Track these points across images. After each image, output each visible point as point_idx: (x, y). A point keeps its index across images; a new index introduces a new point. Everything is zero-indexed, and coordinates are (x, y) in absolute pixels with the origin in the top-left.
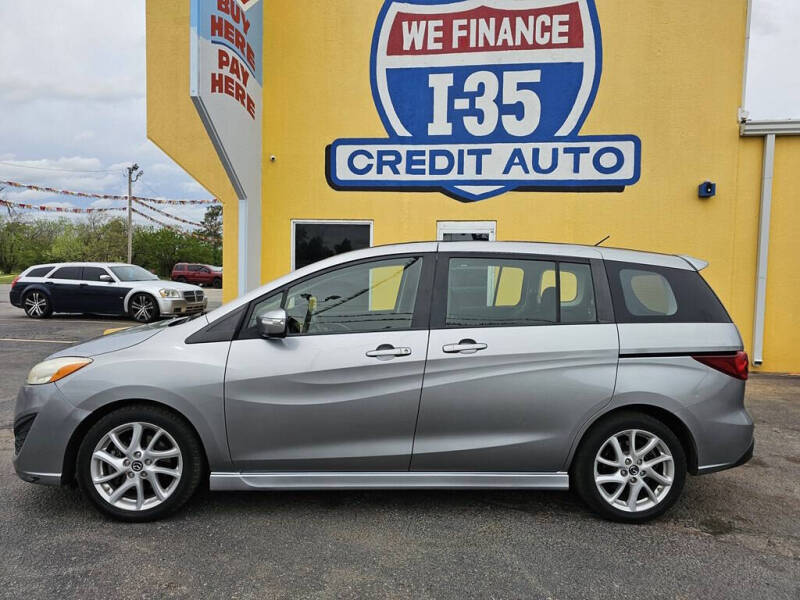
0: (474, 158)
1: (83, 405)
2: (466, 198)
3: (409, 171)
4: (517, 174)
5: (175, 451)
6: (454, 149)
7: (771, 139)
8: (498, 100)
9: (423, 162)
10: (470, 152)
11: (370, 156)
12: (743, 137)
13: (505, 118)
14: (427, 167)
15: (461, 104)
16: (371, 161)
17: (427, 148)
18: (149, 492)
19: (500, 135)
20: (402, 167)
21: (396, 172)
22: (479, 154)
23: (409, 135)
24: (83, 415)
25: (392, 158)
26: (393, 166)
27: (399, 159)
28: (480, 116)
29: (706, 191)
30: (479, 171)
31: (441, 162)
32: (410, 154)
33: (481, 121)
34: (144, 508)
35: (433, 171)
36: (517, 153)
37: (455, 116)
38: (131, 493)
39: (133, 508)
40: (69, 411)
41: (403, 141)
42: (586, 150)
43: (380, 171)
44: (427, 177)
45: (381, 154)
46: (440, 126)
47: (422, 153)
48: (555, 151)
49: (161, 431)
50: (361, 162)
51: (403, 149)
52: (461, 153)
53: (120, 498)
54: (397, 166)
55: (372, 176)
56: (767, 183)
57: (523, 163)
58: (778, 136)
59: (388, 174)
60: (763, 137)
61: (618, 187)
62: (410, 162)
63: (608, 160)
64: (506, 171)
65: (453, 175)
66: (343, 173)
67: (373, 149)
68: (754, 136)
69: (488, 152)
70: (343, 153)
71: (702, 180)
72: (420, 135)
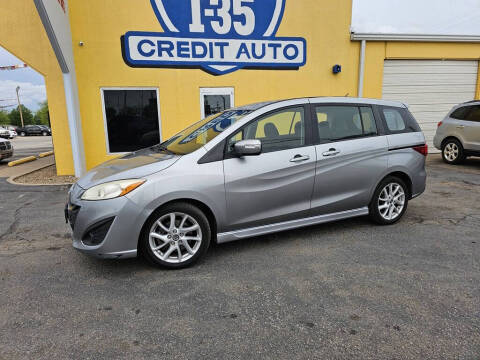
0: (218, 48)
1: (148, 207)
2: (216, 73)
3: (179, 55)
4: (243, 58)
5: (196, 226)
6: (206, 41)
7: (364, 43)
8: (231, 12)
9: (187, 50)
10: (217, 44)
11: (153, 44)
12: (352, 41)
13: (235, 23)
14: (190, 53)
15: (209, 13)
16: (153, 48)
17: (190, 40)
18: (184, 251)
19: (233, 34)
20: (174, 52)
21: (171, 55)
22: (222, 45)
23: (177, 31)
24: (149, 213)
25: (168, 46)
26: (169, 51)
27: (172, 47)
28: (221, 21)
29: (336, 70)
30: (222, 57)
31: (199, 50)
32: (179, 44)
33: (221, 24)
34: (183, 260)
35: (195, 56)
36: (243, 46)
37: (205, 20)
38: (174, 253)
39: (177, 261)
40: (140, 211)
41: (173, 35)
42: (280, 46)
43: (160, 55)
44: (191, 59)
45: (160, 43)
46: (196, 26)
47: (187, 43)
48: (264, 45)
49: (186, 216)
50: (146, 48)
51: (174, 40)
52: (211, 44)
53: (168, 257)
54: (172, 52)
55: (155, 57)
56: (362, 65)
57: (246, 52)
58: (367, 41)
59: (165, 57)
60: (360, 42)
61: (295, 67)
62: (179, 49)
63: (291, 52)
64: (238, 57)
65: (207, 59)
66: (135, 55)
67: (154, 40)
68: (356, 41)
69: (227, 44)
70: (133, 41)
71: (334, 64)
72: (184, 32)
